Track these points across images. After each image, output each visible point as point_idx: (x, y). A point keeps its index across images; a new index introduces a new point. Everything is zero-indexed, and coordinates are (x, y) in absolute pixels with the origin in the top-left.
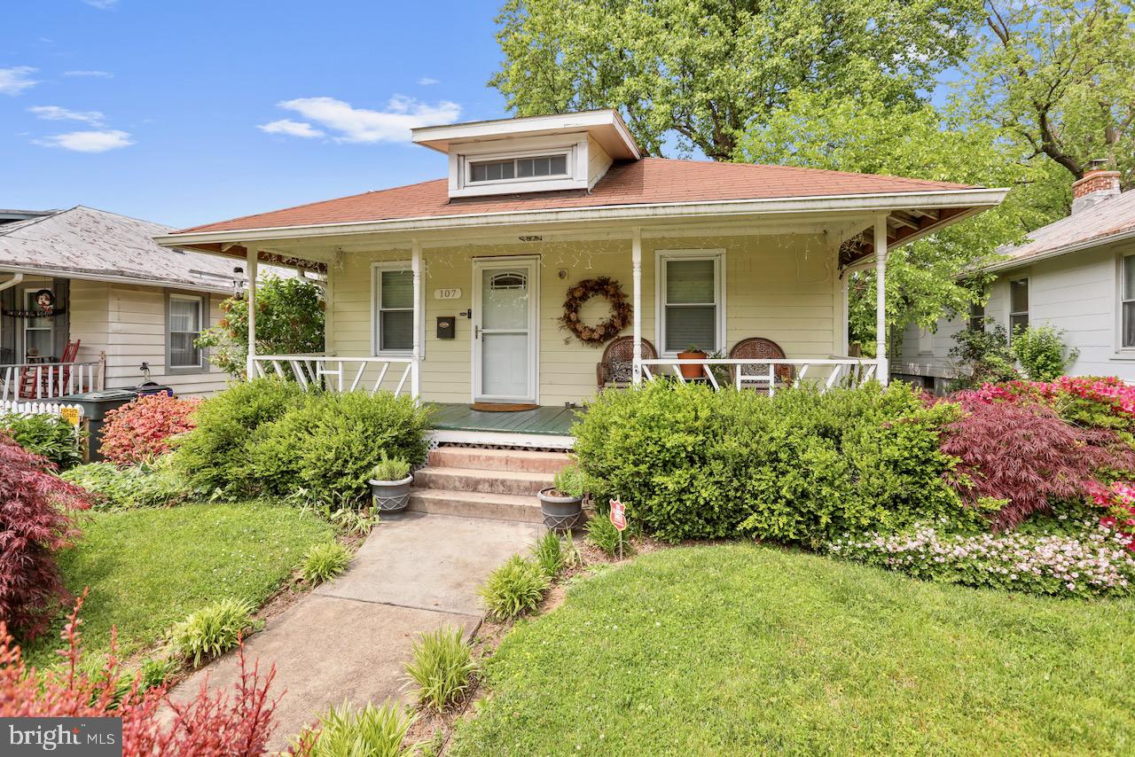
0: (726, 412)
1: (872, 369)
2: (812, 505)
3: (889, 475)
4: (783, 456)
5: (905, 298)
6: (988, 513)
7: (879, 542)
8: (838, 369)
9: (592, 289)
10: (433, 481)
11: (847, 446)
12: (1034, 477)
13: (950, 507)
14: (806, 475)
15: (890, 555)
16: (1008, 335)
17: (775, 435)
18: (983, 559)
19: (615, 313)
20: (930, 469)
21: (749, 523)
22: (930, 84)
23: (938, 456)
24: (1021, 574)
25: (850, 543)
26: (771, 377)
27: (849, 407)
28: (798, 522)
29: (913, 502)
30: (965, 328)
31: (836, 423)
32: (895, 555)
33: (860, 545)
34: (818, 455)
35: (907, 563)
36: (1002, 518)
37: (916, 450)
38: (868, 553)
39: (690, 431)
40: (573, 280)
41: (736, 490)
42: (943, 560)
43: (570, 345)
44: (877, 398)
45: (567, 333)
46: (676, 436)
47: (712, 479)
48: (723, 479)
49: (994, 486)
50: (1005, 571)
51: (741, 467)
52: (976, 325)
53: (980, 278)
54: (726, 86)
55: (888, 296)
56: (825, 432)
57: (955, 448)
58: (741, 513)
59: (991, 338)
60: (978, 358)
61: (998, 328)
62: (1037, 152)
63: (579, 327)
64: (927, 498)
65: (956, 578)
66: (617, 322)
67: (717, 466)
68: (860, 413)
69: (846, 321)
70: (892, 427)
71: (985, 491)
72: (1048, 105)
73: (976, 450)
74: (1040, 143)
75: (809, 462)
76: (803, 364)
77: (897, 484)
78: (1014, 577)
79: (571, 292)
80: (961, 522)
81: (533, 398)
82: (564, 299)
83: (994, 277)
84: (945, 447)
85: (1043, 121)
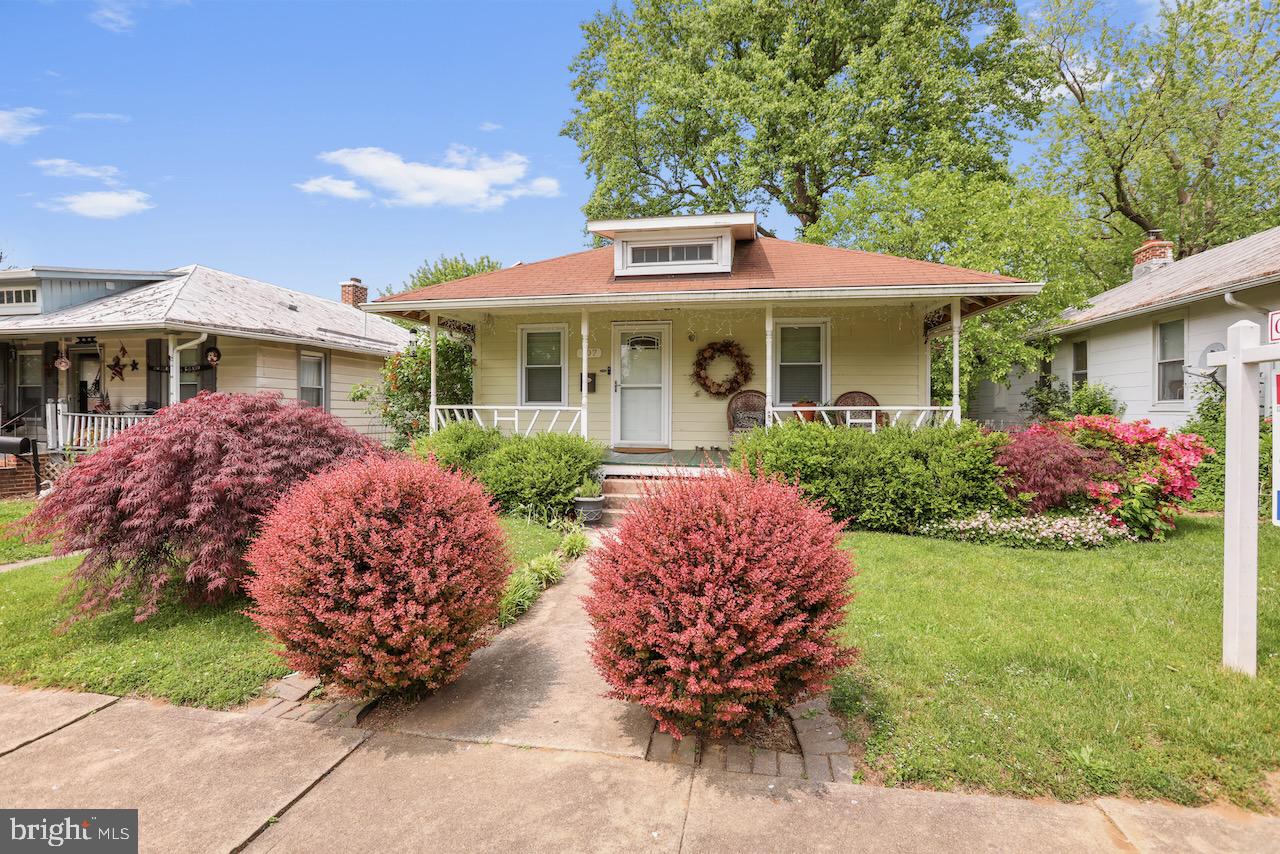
0: (847, 441)
1: (950, 413)
2: (909, 502)
3: (961, 482)
4: (888, 470)
5: (979, 357)
6: (1025, 504)
7: (953, 523)
8: (924, 413)
9: (719, 350)
10: (612, 503)
11: (932, 464)
12: (1052, 481)
13: (1001, 501)
14: (904, 483)
15: (961, 532)
16: (1071, 391)
17: (883, 456)
18: (1021, 531)
19: (737, 371)
20: (987, 476)
21: (866, 515)
22: (1005, 149)
23: (992, 467)
24: (1043, 538)
25: (935, 525)
26: (873, 420)
27: (933, 438)
28: (900, 515)
29: (976, 499)
30: (1034, 385)
31: (924, 449)
32: (964, 532)
33: (941, 527)
34: (911, 468)
35: (972, 536)
36: (1033, 507)
37: (978, 463)
38: (947, 532)
39: (824, 454)
40: (702, 343)
41: (856, 494)
42: (995, 533)
43: (700, 398)
44: (952, 432)
45: (696, 388)
46: (815, 457)
47: (840, 487)
48: (847, 487)
49: (1029, 487)
50: (1032, 537)
51: (859, 478)
52: (1044, 383)
53: (1046, 339)
54: (812, 150)
55: (963, 356)
56: (917, 455)
57: (1002, 463)
58: (859, 510)
59: (1056, 394)
60: (1045, 412)
61: (1062, 385)
62: (1112, 211)
63: (709, 383)
64: (986, 496)
65: (1002, 543)
66: (740, 379)
67: (842, 478)
68: (941, 442)
69: (929, 376)
70: (962, 449)
71: (1023, 490)
72: (1122, 166)
73: (1017, 463)
74: (1114, 202)
75: (907, 473)
76: (897, 411)
77: (967, 488)
78: (1038, 540)
79: (701, 352)
80: (1007, 510)
81: (666, 443)
82: (694, 359)
83: (1058, 340)
84: (997, 462)
85: (1117, 180)
